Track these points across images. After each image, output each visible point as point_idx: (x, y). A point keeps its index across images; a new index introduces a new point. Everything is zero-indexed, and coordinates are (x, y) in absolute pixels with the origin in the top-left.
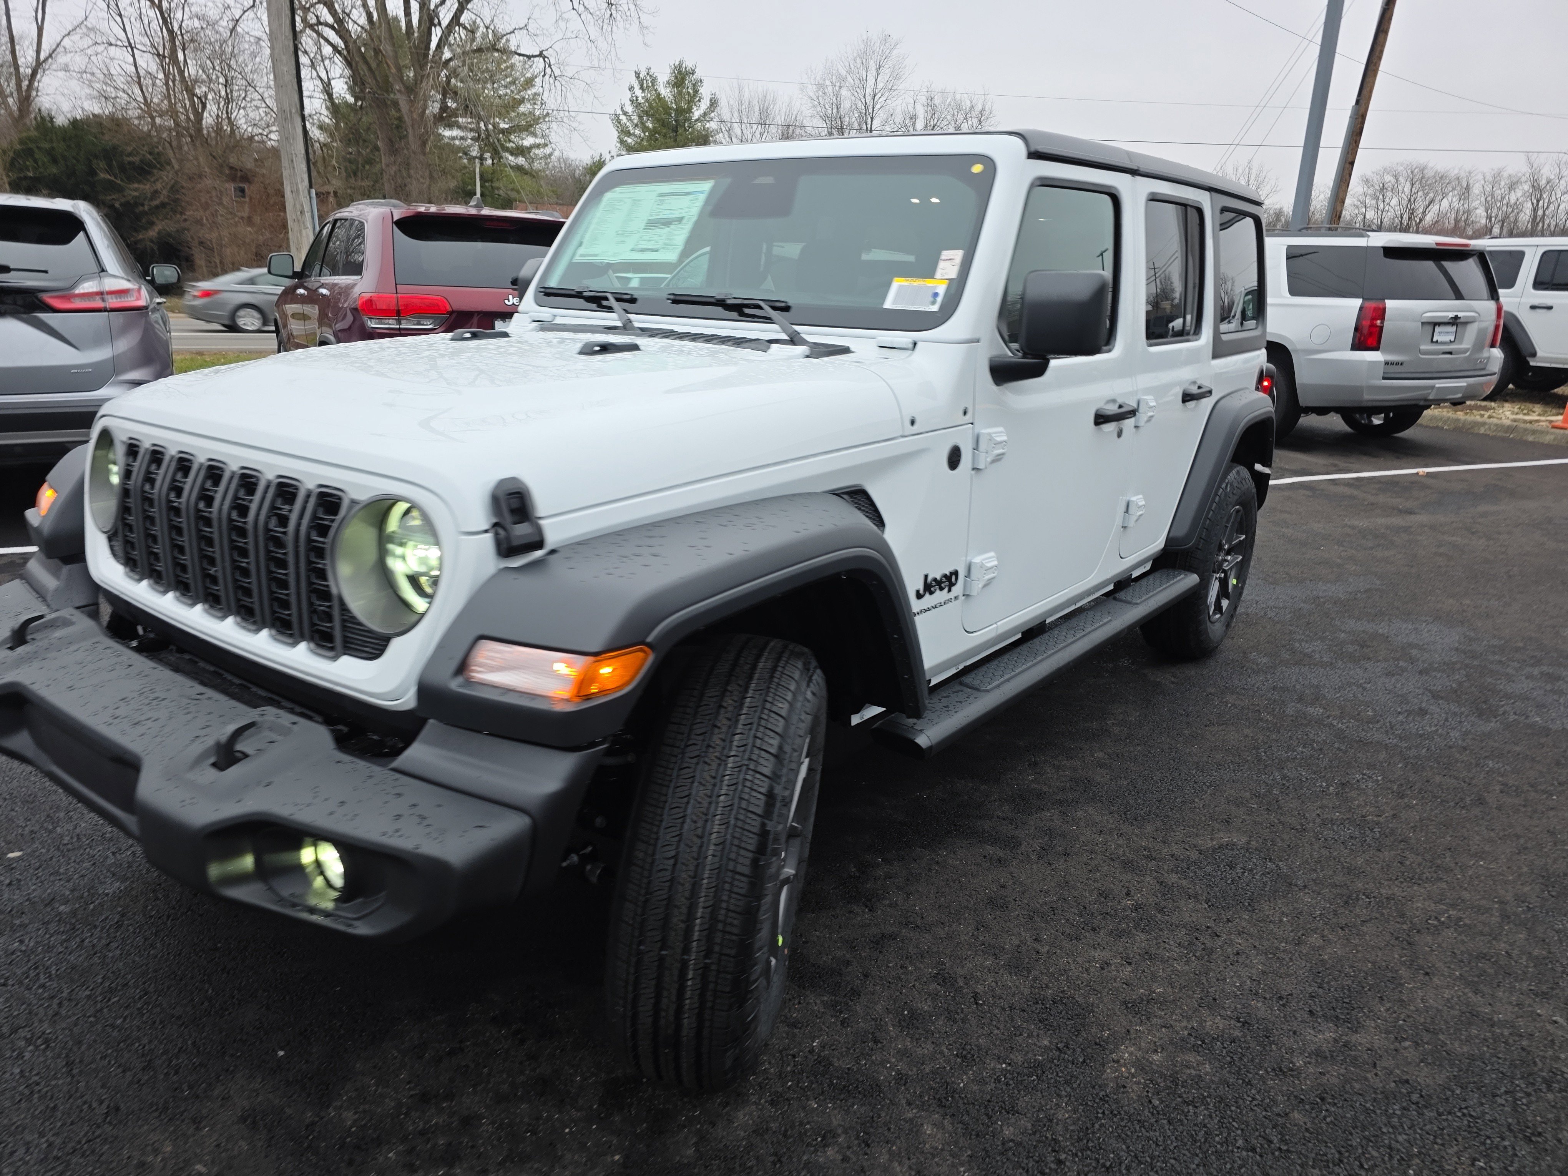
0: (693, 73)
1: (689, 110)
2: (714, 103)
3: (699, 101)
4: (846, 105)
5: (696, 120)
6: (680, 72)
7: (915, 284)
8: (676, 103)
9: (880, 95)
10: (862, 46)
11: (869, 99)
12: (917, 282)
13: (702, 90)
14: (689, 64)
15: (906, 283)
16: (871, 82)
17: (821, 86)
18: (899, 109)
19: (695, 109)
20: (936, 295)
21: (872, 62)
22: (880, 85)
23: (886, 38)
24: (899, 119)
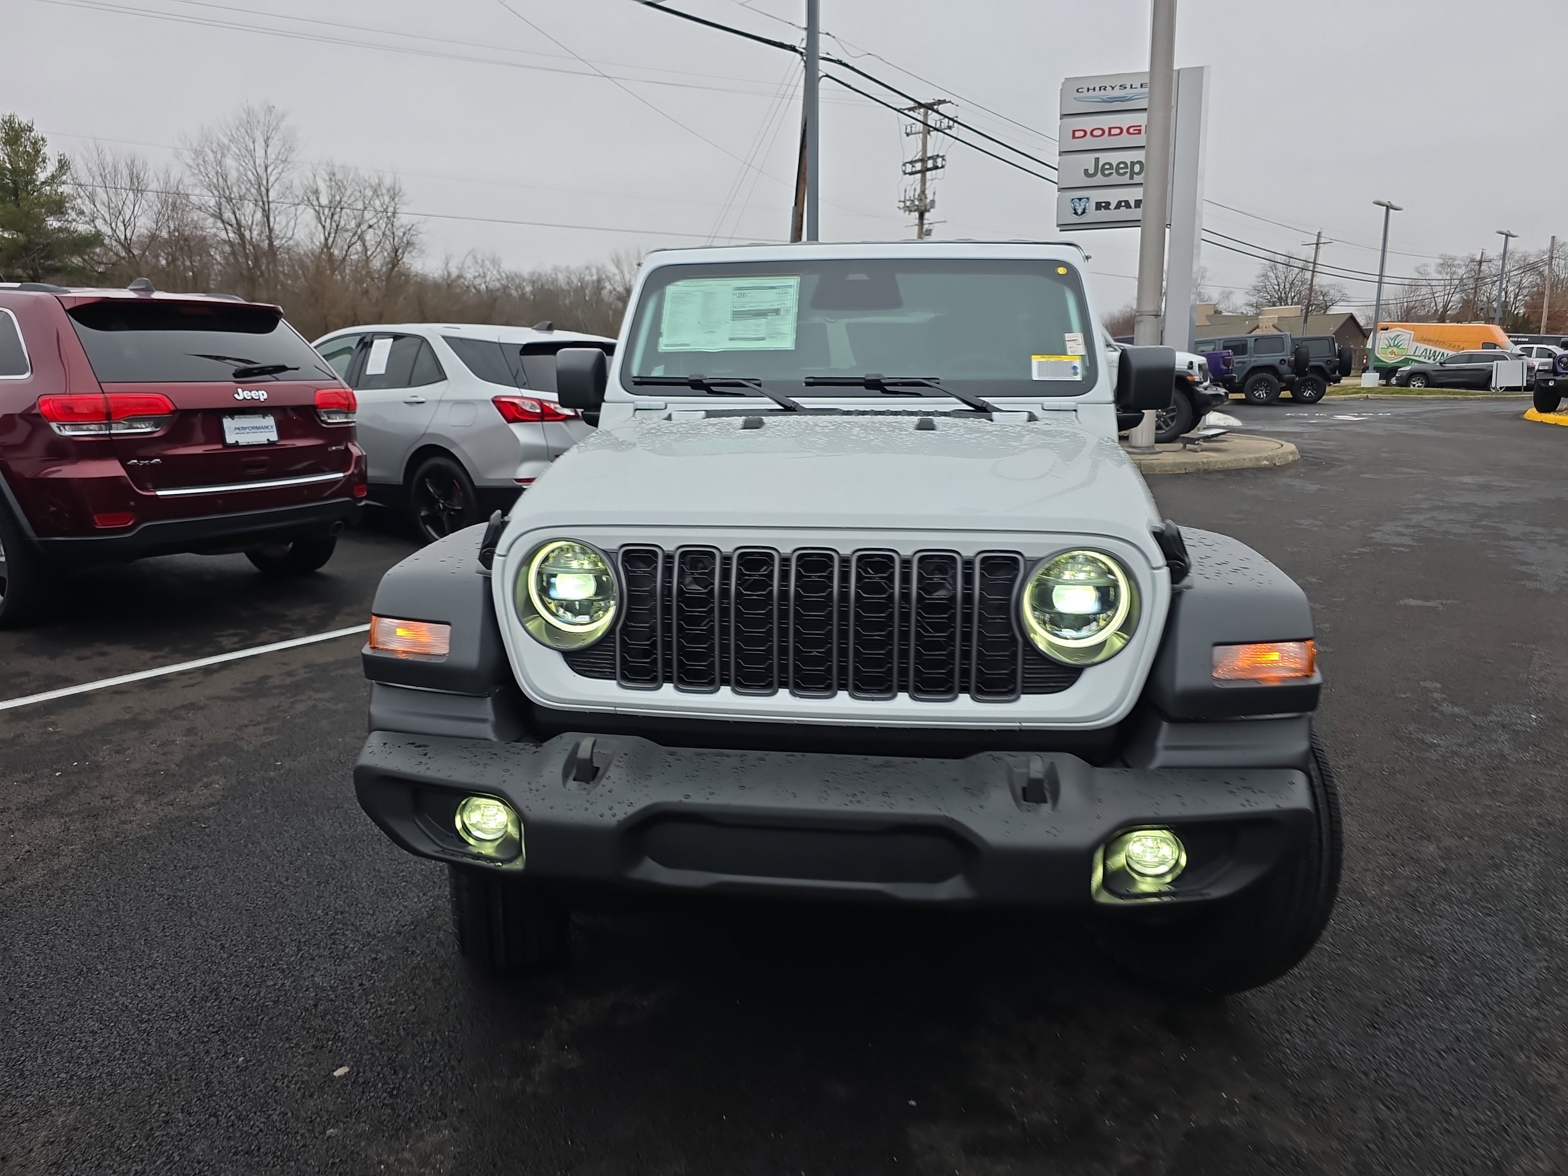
0: (31, 130)
1: (32, 172)
2: (63, 166)
3: (44, 161)
4: (233, 176)
5: (43, 183)
6: (12, 128)
7: (1052, 360)
8: (11, 163)
9: (272, 166)
10: (244, 116)
11: (261, 171)
12: (1053, 359)
13: (46, 150)
14: (23, 119)
15: (1043, 360)
16: (260, 153)
17: (198, 153)
18: (297, 183)
19: (39, 170)
20: (1075, 368)
21: (258, 133)
22: (272, 157)
23: (270, 109)
24: (299, 192)
